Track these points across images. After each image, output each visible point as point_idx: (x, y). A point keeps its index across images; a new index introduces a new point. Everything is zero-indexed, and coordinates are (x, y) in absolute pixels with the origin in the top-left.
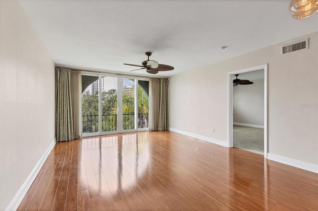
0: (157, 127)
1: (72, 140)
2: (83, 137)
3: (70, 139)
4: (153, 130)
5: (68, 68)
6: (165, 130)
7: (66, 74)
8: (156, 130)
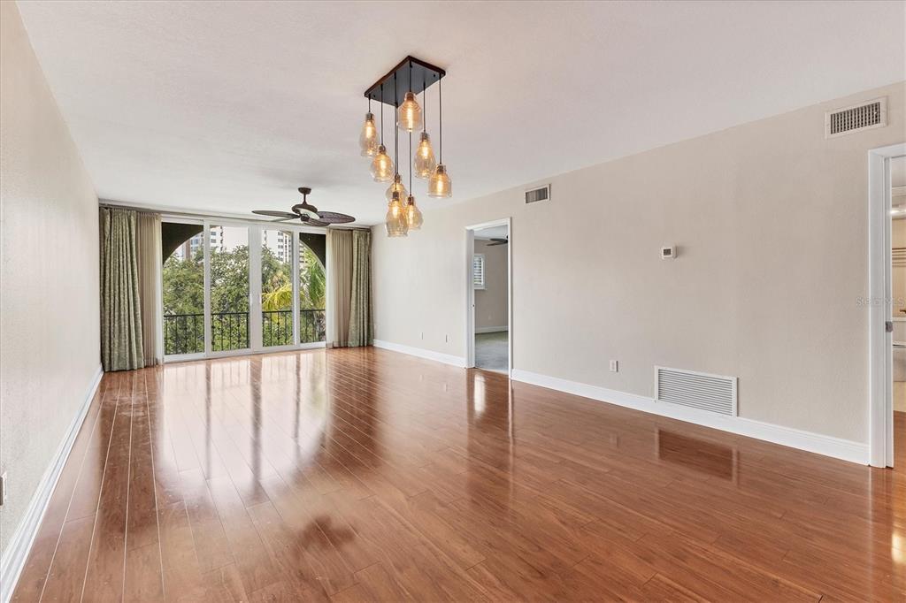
0: (346, 339)
1: (139, 368)
2: (167, 363)
3: (136, 366)
4: (336, 345)
5: (129, 209)
6: (364, 346)
7: (125, 222)
8: (343, 345)
